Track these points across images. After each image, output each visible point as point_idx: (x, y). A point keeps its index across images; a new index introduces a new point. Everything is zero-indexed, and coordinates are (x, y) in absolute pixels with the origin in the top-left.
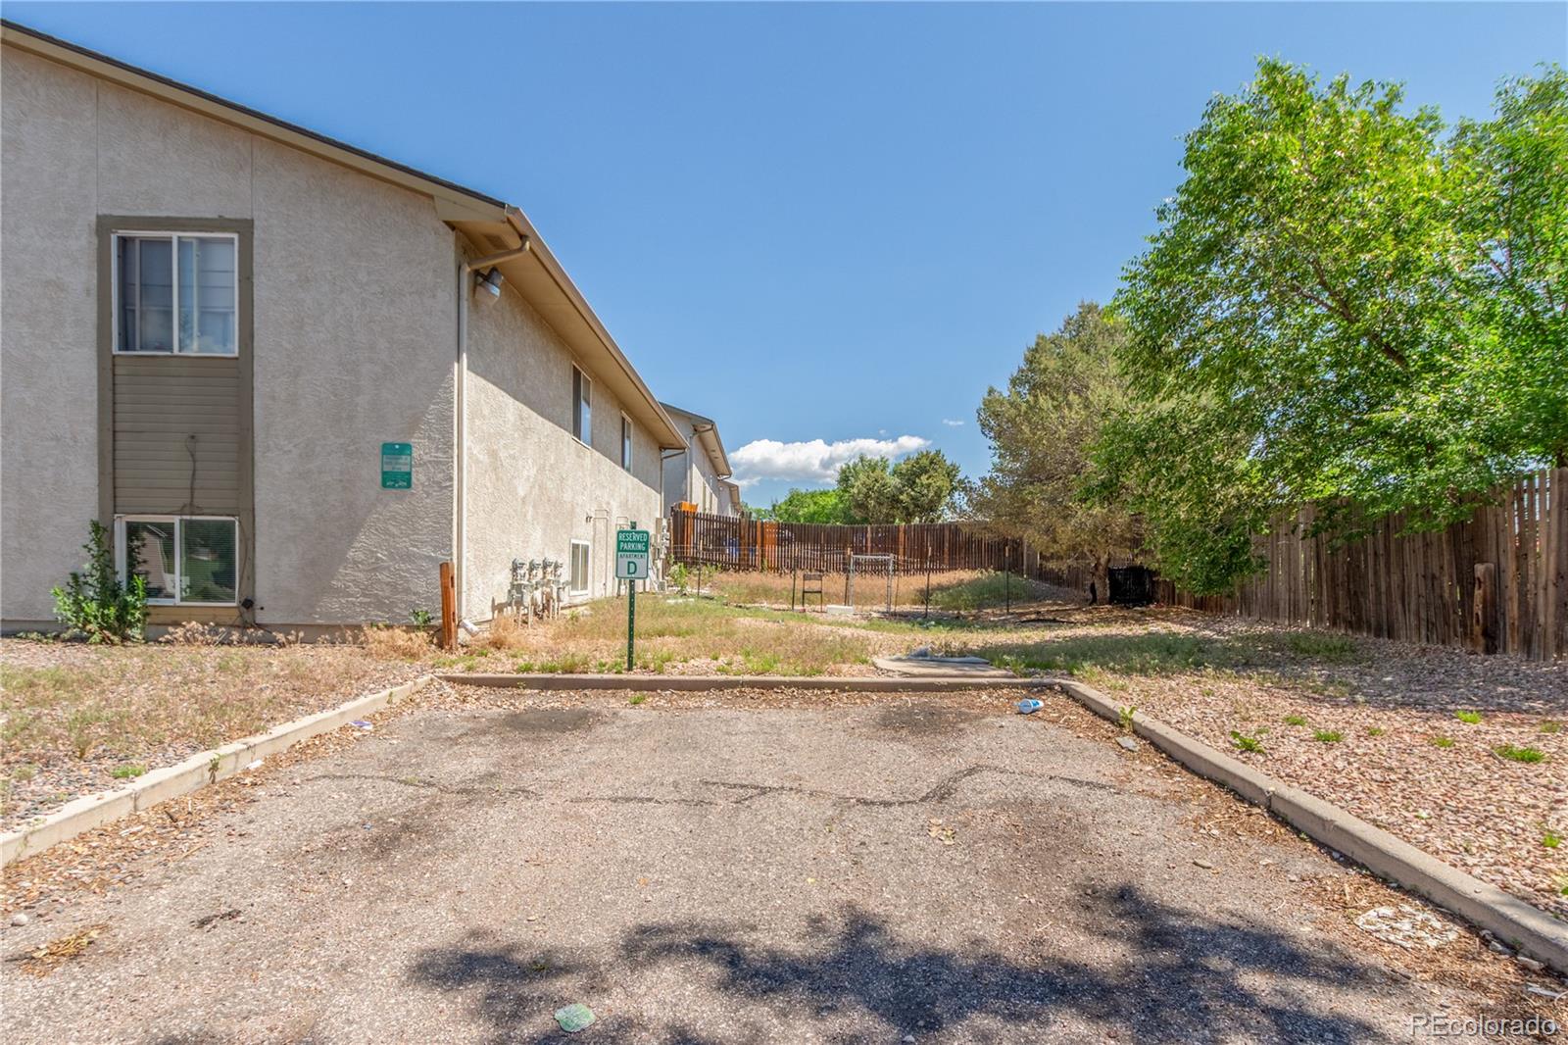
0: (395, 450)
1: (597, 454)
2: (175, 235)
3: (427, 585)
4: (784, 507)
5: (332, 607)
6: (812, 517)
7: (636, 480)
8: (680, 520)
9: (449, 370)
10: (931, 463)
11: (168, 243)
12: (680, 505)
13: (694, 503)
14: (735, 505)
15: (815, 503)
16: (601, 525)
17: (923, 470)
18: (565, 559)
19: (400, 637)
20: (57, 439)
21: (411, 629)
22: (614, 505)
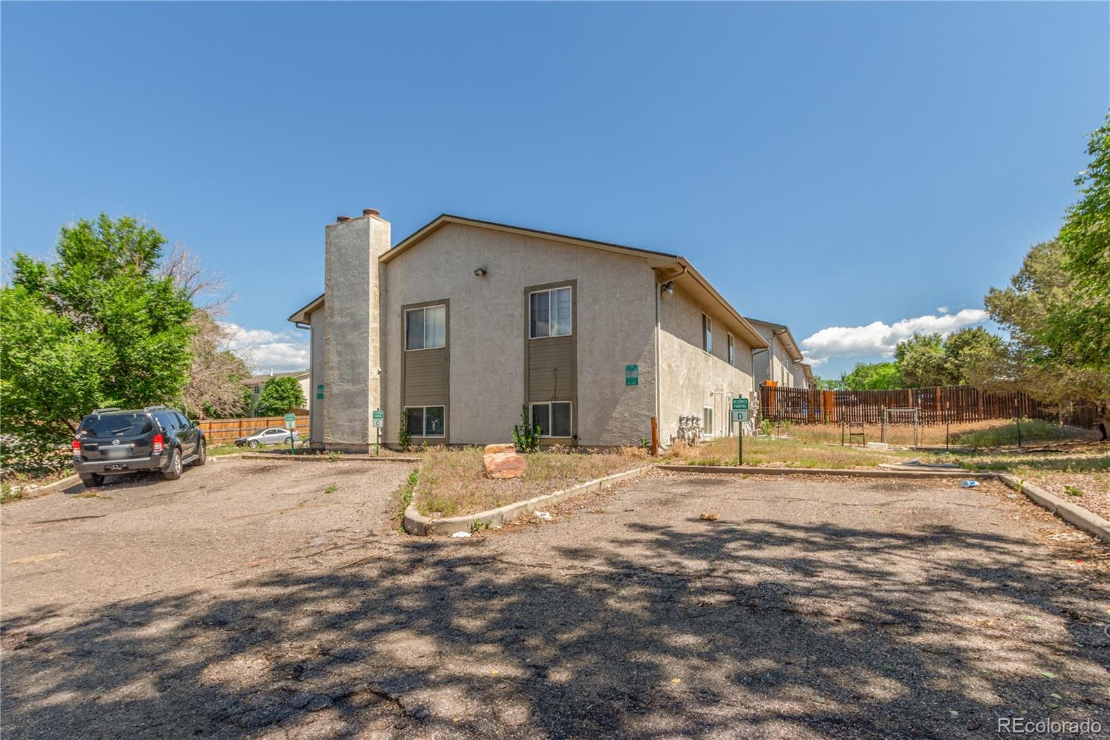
0: (632, 368)
1: (715, 358)
2: (550, 290)
3: (645, 428)
4: (851, 378)
5: (607, 438)
6: (874, 385)
7: (737, 370)
8: (766, 393)
9: (653, 331)
10: (973, 337)
11: (547, 293)
12: (765, 383)
13: (775, 381)
14: (809, 378)
15: (877, 374)
16: (718, 398)
17: (967, 343)
18: (701, 416)
19: (636, 450)
20: (511, 374)
21: (640, 447)
22: (725, 386)
